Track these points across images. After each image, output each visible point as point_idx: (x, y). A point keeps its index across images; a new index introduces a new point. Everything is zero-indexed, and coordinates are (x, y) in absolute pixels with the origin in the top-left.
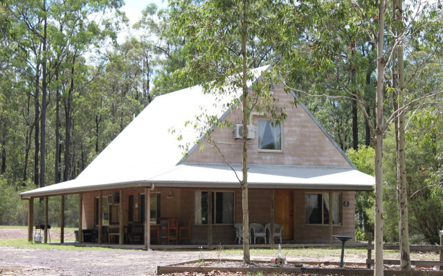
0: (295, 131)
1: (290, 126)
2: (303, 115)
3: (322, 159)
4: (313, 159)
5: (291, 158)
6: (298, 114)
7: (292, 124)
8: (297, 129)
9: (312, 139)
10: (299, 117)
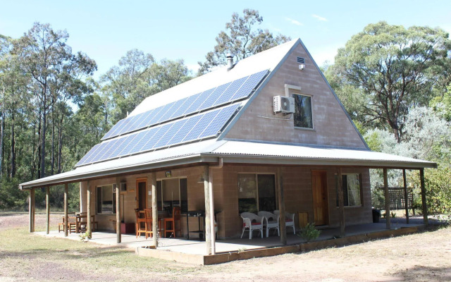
0: (323, 109)
1: (320, 104)
2: (328, 93)
3: (345, 139)
4: (338, 138)
5: (322, 137)
6: (324, 92)
7: (321, 101)
8: (325, 107)
9: (337, 118)
10: (325, 95)
